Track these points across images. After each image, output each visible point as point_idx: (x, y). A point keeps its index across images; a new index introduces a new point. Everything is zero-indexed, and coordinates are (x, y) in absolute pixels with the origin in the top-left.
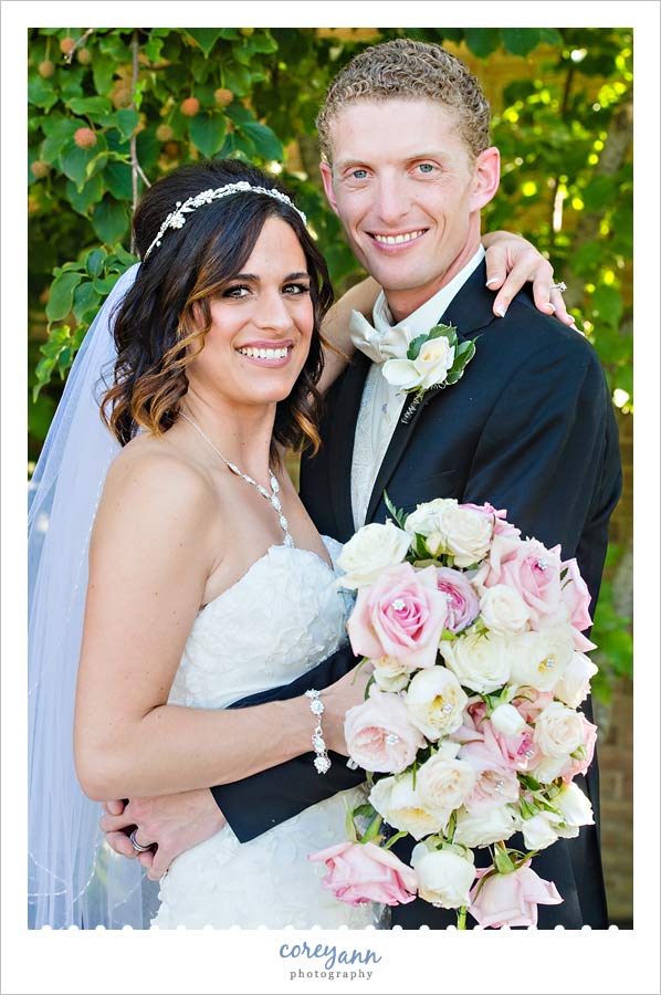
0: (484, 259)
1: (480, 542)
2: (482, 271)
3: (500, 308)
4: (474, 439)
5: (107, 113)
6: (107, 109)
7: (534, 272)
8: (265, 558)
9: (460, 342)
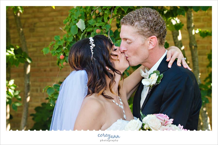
0: (166, 55)
1: (157, 127)
2: (166, 57)
3: (170, 66)
4: (161, 96)
5: (104, 26)
6: (104, 25)
7: (178, 56)
8: (116, 122)
9: (160, 74)
